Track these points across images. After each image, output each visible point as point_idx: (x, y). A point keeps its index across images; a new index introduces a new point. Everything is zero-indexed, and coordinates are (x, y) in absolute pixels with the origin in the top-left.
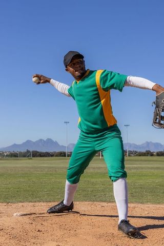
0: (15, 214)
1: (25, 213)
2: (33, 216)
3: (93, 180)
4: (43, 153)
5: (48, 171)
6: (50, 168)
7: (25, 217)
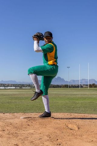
0: (21, 118)
1: (26, 117)
2: (30, 118)
3: (77, 102)
4: (55, 85)
5: (54, 96)
6: (56, 94)
7: (25, 119)
